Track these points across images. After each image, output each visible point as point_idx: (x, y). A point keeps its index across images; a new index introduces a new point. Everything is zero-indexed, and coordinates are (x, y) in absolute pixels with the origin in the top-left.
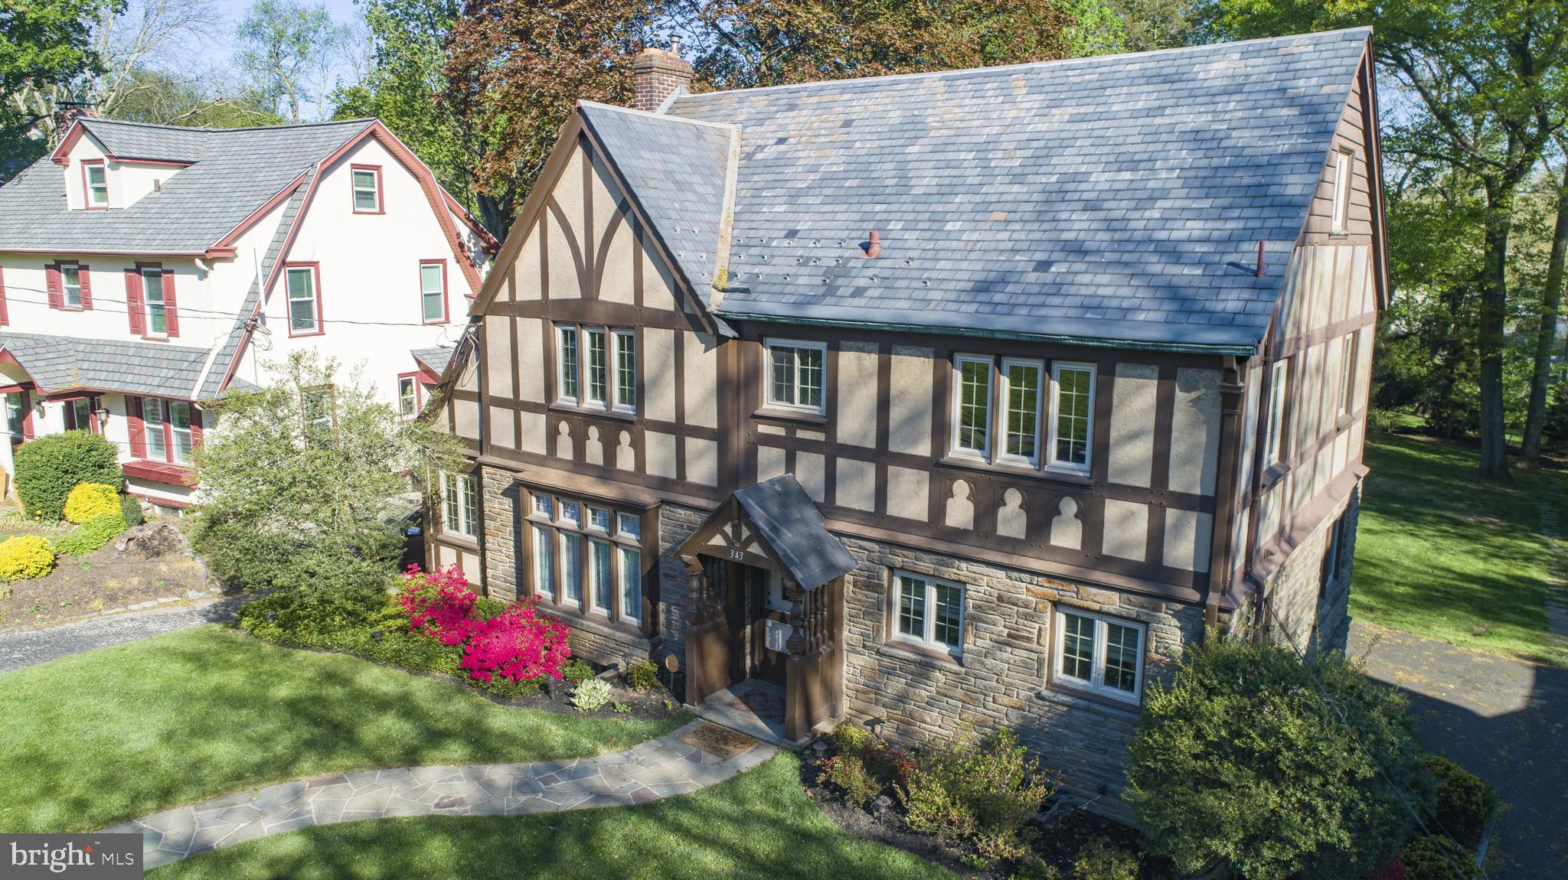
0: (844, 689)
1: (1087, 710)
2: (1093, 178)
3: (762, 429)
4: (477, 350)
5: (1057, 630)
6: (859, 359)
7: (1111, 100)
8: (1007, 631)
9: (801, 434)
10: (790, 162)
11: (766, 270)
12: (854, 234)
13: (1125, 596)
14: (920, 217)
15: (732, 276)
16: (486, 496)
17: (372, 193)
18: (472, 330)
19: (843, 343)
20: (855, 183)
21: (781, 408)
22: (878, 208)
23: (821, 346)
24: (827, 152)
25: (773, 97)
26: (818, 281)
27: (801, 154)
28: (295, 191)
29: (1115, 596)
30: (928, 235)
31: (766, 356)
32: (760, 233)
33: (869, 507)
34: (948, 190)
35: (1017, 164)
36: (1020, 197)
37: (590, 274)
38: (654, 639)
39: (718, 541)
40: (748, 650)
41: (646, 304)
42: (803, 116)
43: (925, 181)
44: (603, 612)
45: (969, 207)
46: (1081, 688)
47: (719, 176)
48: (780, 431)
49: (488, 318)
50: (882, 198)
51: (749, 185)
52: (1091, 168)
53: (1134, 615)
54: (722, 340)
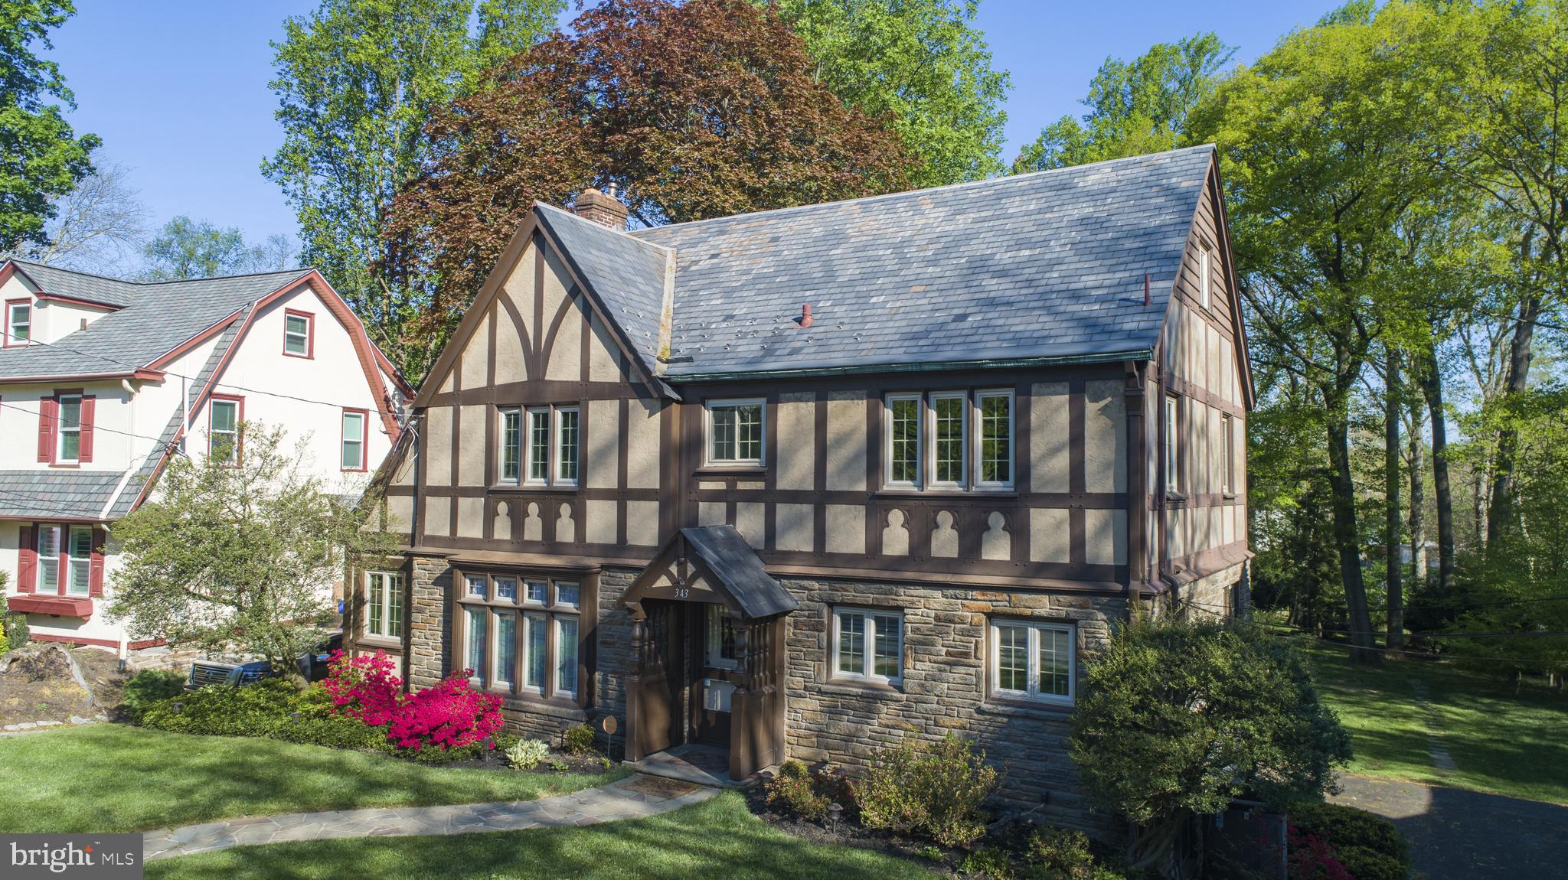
0: (786, 737)
1: (1026, 717)
2: (997, 257)
3: (705, 486)
4: (416, 444)
5: (993, 645)
6: (797, 408)
7: (1007, 206)
8: (945, 649)
9: (742, 486)
10: (727, 269)
11: (707, 345)
12: (787, 313)
13: (1054, 597)
14: (847, 296)
15: (673, 351)
16: (416, 588)
17: (303, 339)
18: (413, 422)
19: (782, 396)
20: (786, 278)
21: (725, 465)
22: (808, 293)
23: (761, 402)
24: (758, 260)
25: (704, 227)
26: (758, 347)
27: (733, 263)
28: (229, 326)
29: (1045, 599)
30: (856, 307)
31: (708, 418)
32: (699, 320)
33: (809, 548)
34: (871, 276)
35: (931, 253)
36: (934, 275)
37: (537, 357)
38: (589, 710)
39: (663, 582)
40: (686, 714)
41: (592, 379)
42: (734, 238)
43: (849, 271)
44: (536, 690)
45: (891, 286)
46: (1019, 699)
47: (658, 281)
48: (721, 486)
49: (431, 410)
50: (811, 287)
51: (686, 288)
52: (995, 250)
53: (1063, 614)
54: (666, 402)
